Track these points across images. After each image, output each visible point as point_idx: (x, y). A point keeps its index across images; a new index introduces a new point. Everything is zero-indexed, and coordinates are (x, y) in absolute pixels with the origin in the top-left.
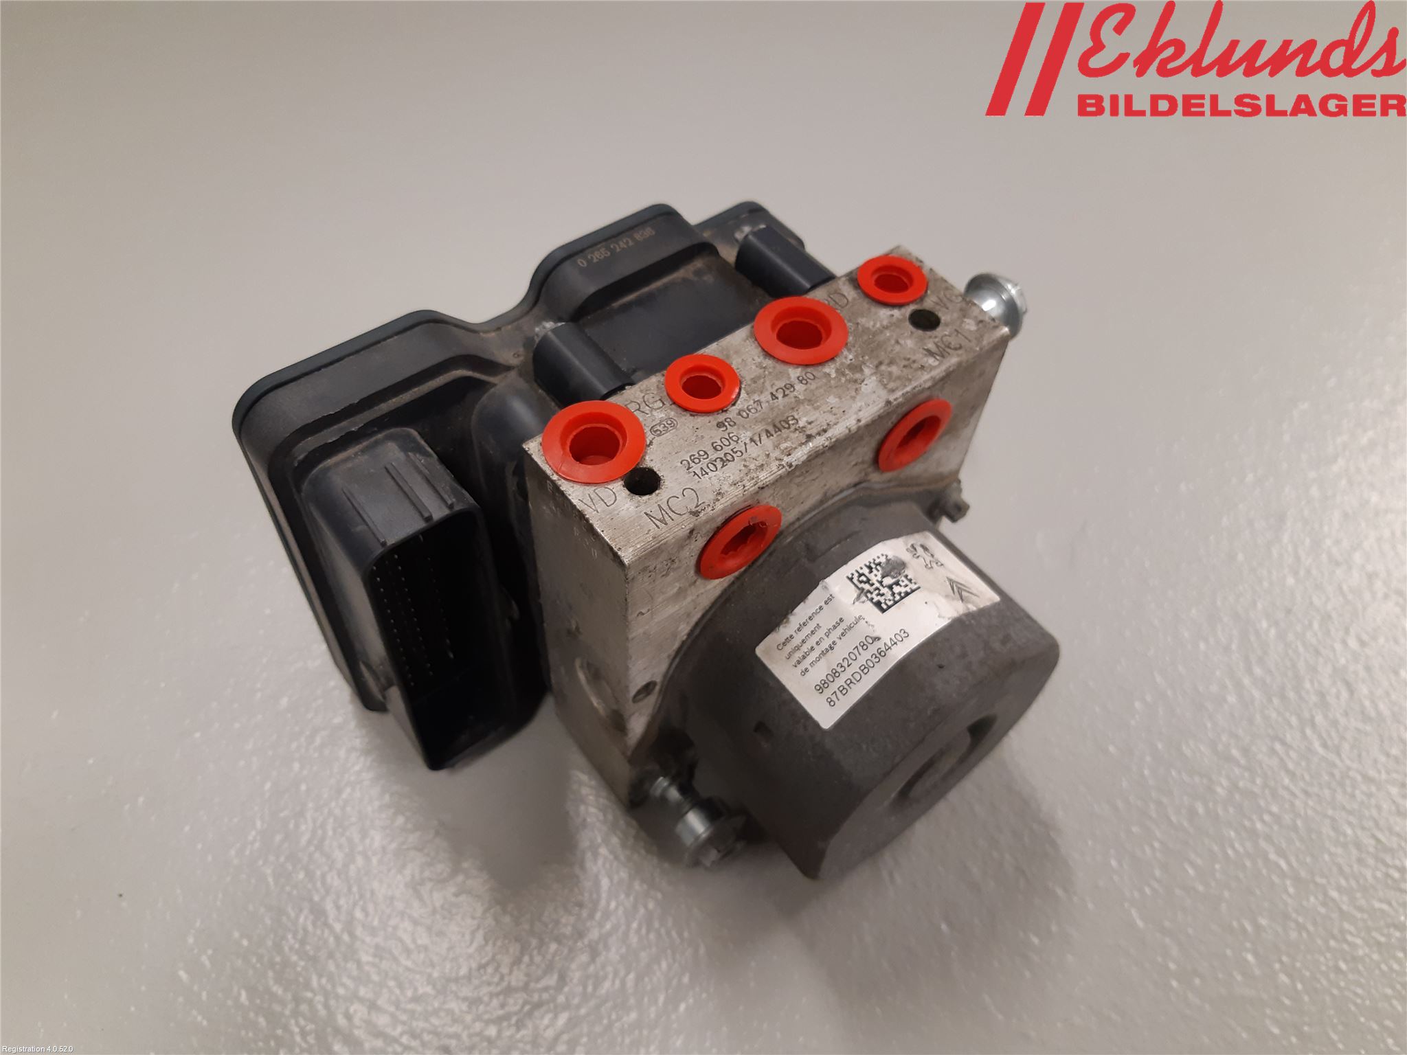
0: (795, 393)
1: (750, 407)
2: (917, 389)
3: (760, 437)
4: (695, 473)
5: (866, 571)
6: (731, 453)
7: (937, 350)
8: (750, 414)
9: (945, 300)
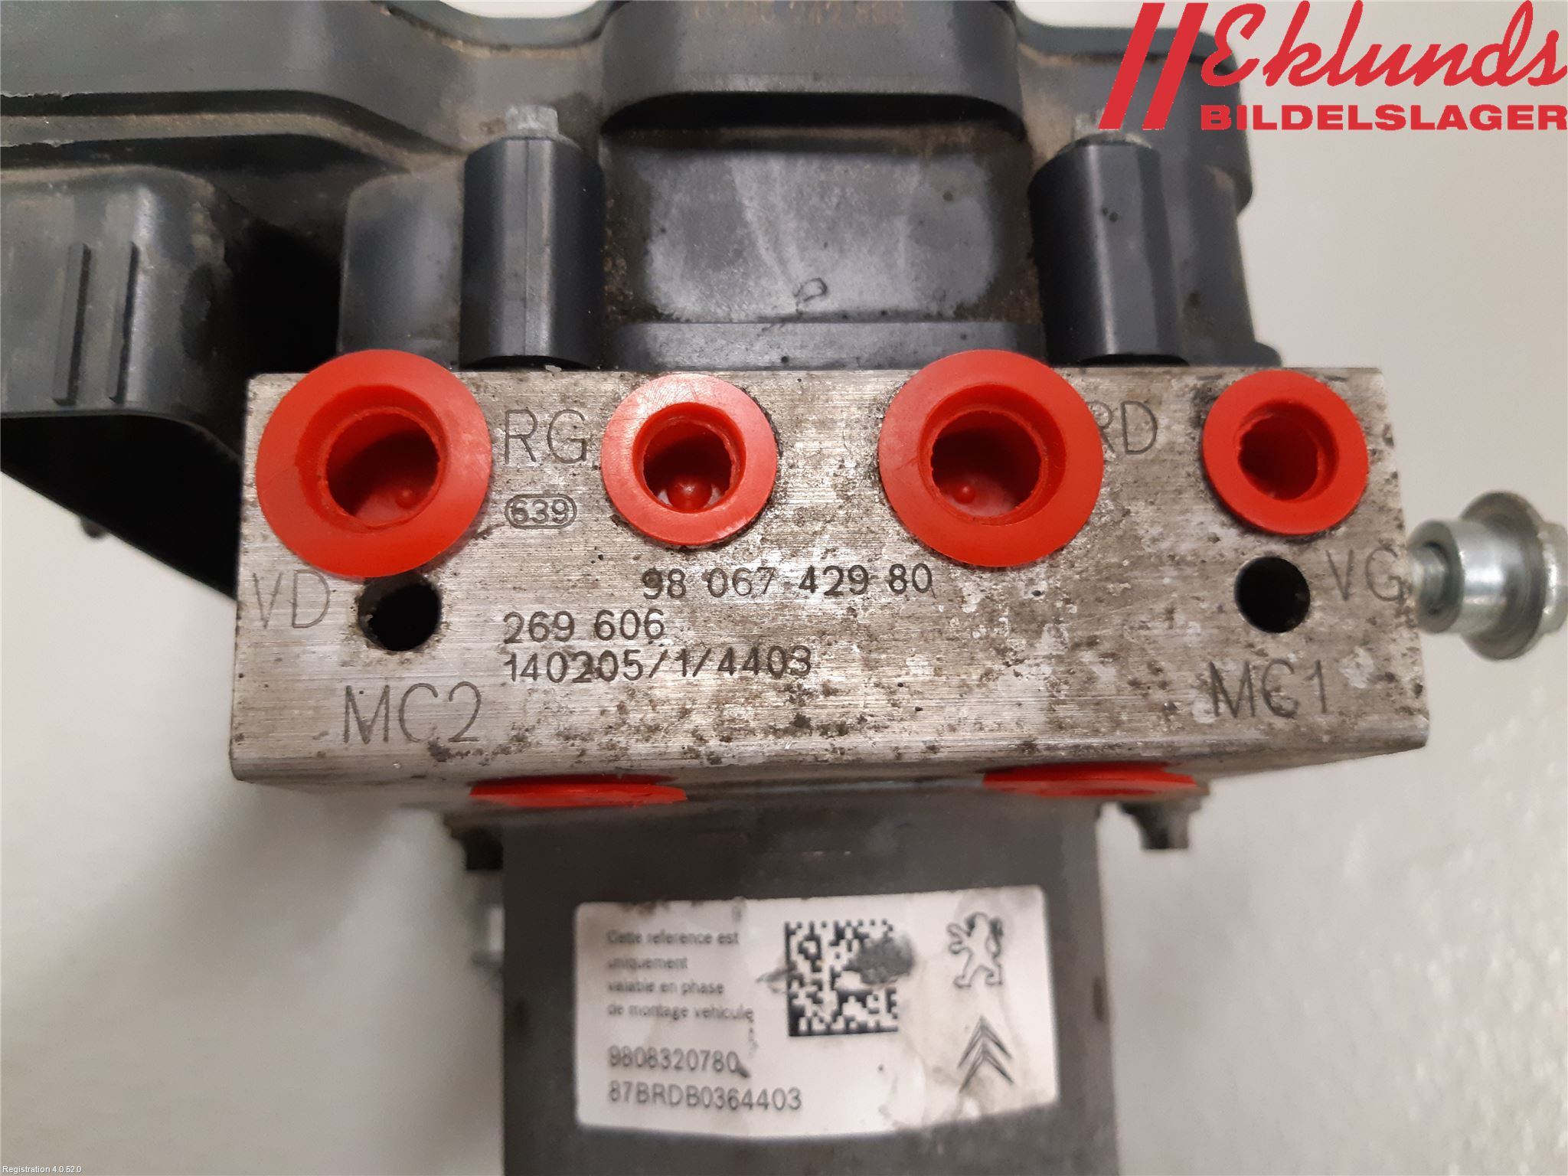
0: (858, 599)
1: (744, 575)
2: (1118, 750)
3: (704, 658)
4: (512, 662)
5: (827, 936)
6: (620, 658)
7: (1237, 686)
8: (731, 591)
9: (1359, 570)
